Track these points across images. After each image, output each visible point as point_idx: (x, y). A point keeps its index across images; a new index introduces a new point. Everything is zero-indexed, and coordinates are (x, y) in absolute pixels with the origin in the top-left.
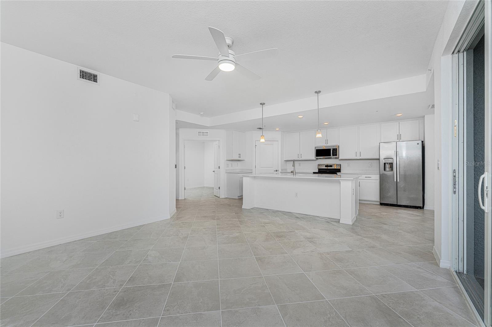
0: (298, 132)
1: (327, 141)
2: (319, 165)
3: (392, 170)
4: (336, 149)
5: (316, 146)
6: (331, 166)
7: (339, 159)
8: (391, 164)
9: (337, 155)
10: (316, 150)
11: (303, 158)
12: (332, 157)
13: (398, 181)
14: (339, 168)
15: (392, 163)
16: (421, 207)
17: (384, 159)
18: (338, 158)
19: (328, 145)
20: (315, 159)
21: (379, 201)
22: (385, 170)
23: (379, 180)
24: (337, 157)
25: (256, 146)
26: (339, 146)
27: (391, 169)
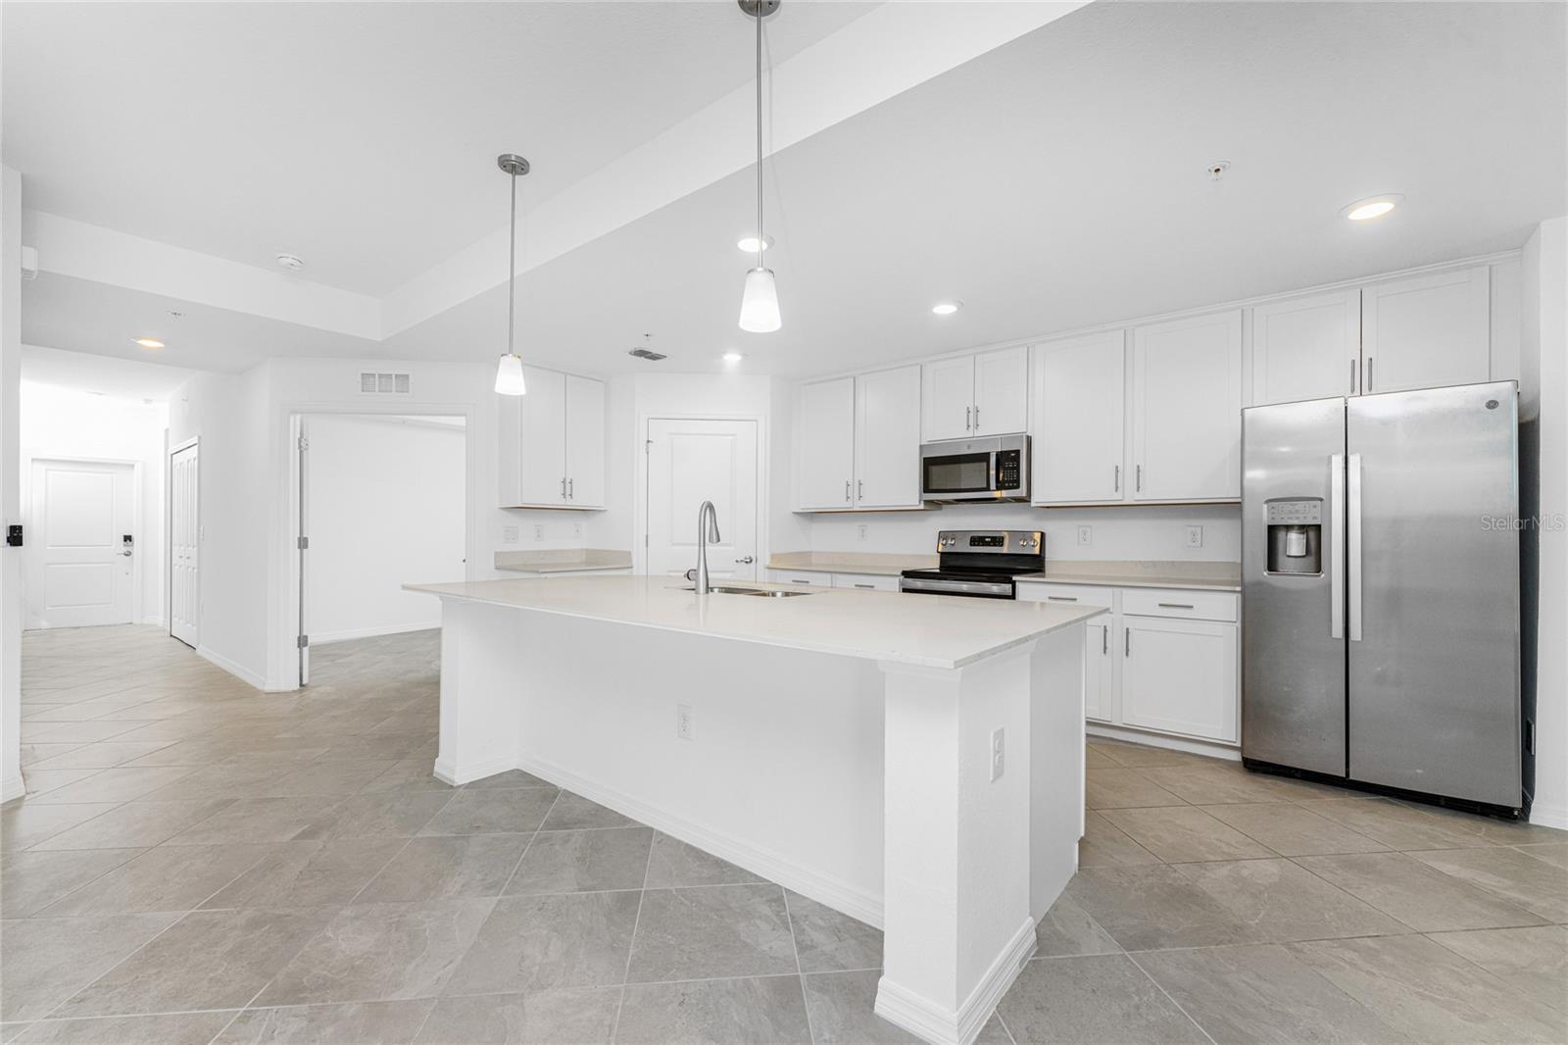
0: (846, 378)
1: (973, 415)
2: (943, 536)
3: (1319, 570)
4: (1018, 452)
5: (924, 443)
6: (997, 541)
7: (1033, 504)
8: (1312, 534)
9: (1018, 487)
10: (924, 459)
11: (871, 501)
12: (997, 494)
13: (1356, 634)
14: (1037, 551)
15: (1318, 527)
16: (1512, 809)
17: (1267, 502)
18: (1026, 500)
19: (980, 433)
20: (922, 507)
21: (1238, 744)
22: (1272, 565)
23: (1239, 624)
24: (1022, 492)
25: (648, 441)
26: (1029, 440)
27: (1312, 559)
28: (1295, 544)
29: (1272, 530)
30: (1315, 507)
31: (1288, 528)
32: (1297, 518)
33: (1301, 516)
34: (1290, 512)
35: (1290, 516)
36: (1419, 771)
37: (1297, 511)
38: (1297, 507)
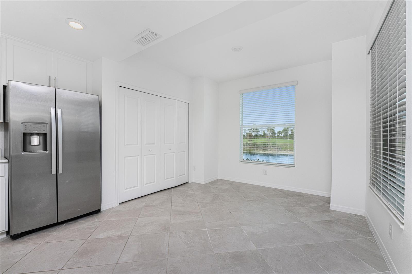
28: (35, 140)
29: (25, 134)
30: (44, 126)
31: (32, 134)
32: (37, 130)
33: (39, 129)
34: (34, 128)
35: (34, 129)
36: (79, 210)
37: (37, 128)
38: (36, 126)
